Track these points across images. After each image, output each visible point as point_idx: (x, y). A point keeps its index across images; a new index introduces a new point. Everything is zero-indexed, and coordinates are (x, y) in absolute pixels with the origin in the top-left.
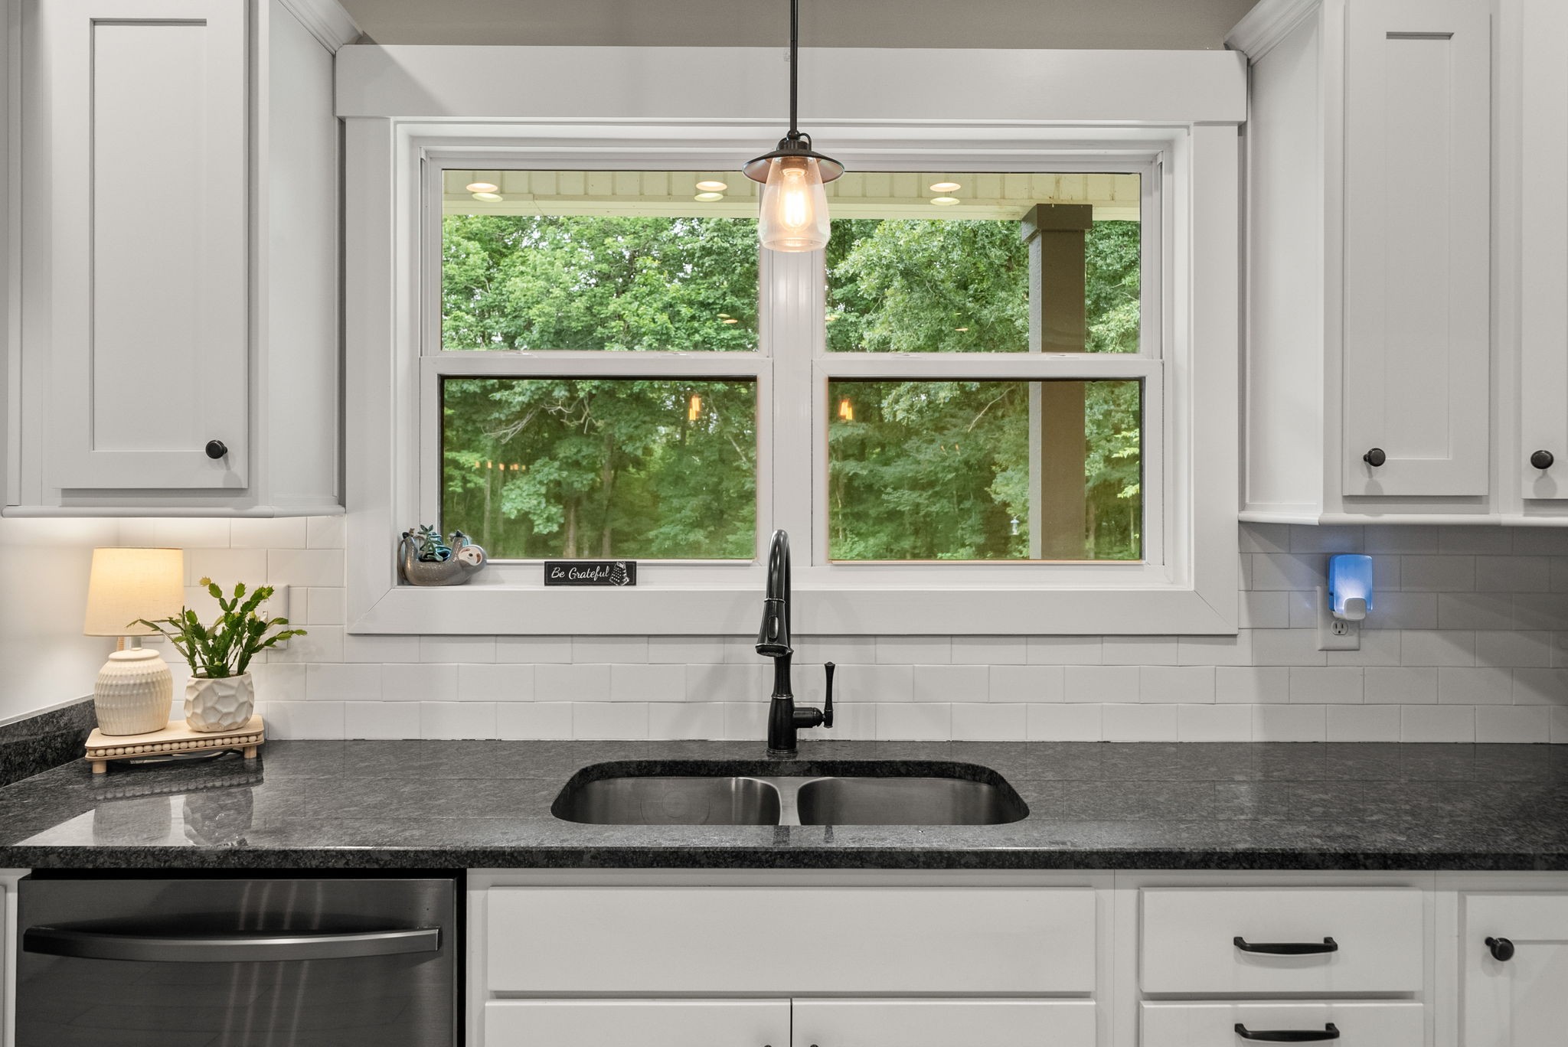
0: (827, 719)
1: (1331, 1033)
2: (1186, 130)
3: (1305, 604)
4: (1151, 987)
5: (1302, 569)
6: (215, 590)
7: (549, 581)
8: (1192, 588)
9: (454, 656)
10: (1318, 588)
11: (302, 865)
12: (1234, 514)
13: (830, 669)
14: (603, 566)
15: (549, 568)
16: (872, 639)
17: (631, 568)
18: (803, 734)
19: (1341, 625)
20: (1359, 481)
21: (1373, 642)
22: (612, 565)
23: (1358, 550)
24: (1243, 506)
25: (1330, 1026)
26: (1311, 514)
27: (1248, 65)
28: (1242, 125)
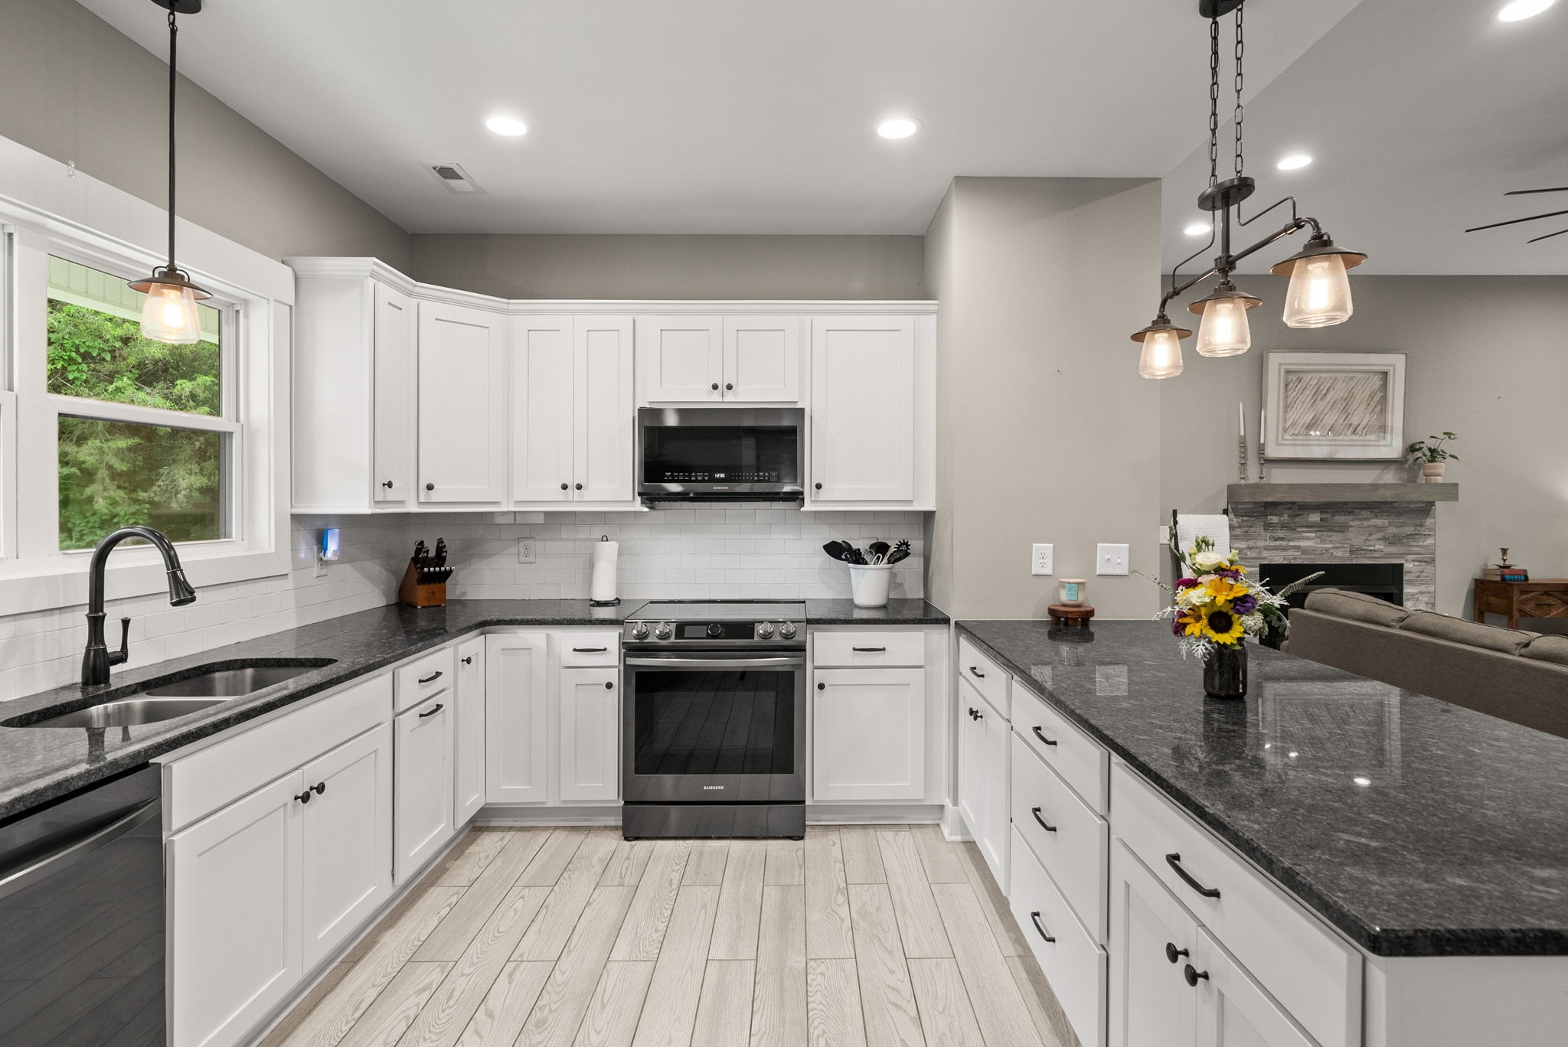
0: (124, 657)
1: (439, 707)
2: (266, 301)
3: (313, 554)
5: (313, 538)
8: (273, 551)
10: (315, 547)
11: (72, 789)
12: (290, 511)
13: (126, 622)
16: (119, 602)
19: (329, 563)
20: (381, 495)
21: (342, 569)
24: (292, 507)
25: (438, 705)
27: (296, 279)
28: (291, 307)
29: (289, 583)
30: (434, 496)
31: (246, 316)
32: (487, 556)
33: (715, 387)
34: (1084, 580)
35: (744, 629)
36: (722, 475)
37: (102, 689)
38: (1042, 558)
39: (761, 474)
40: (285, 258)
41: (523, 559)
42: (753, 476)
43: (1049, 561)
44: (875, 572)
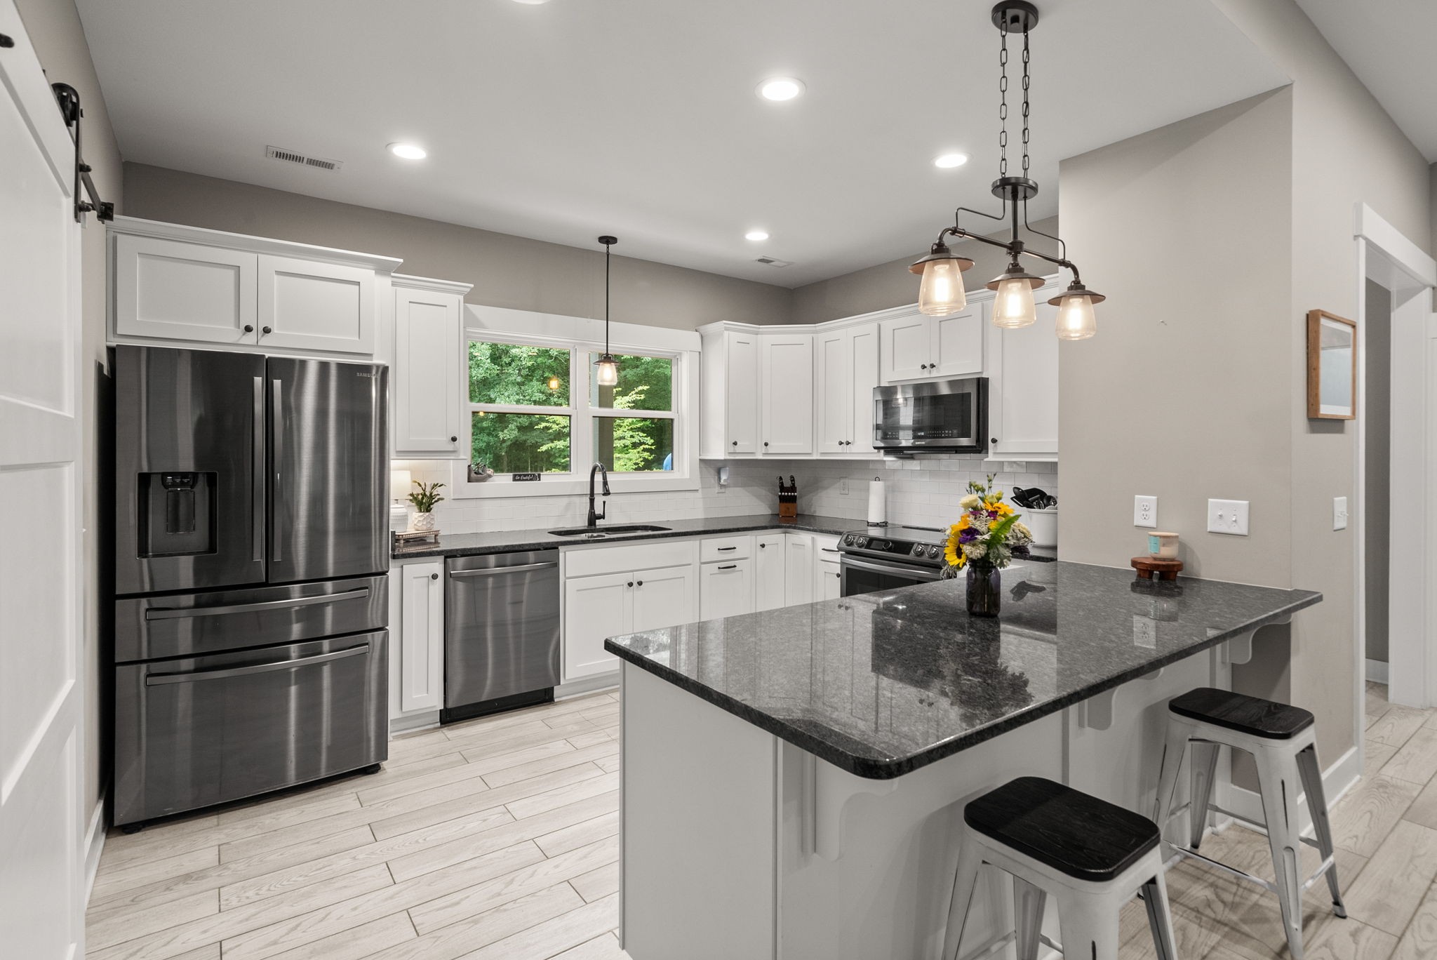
0: (603, 517)
1: (736, 566)
2: (688, 352)
3: (713, 480)
4: (703, 561)
5: (713, 472)
6: (420, 485)
7: (514, 480)
8: (688, 477)
9: (488, 505)
10: (717, 476)
12: (698, 457)
13: (604, 502)
14: (531, 475)
15: (515, 476)
17: (539, 475)
18: (598, 522)
19: (722, 486)
20: (732, 449)
21: (728, 490)
22: (534, 475)
23: (725, 467)
24: (700, 455)
26: (722, 457)
27: (702, 337)
28: (700, 352)
29: (699, 495)
30: (771, 449)
31: (681, 361)
32: (826, 488)
33: (924, 367)
34: (1177, 534)
35: (904, 547)
36: (923, 434)
37: (593, 527)
38: (1145, 510)
39: (947, 432)
40: (697, 328)
41: (843, 492)
42: (942, 433)
43: (1152, 514)
44: (1046, 516)
